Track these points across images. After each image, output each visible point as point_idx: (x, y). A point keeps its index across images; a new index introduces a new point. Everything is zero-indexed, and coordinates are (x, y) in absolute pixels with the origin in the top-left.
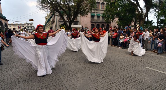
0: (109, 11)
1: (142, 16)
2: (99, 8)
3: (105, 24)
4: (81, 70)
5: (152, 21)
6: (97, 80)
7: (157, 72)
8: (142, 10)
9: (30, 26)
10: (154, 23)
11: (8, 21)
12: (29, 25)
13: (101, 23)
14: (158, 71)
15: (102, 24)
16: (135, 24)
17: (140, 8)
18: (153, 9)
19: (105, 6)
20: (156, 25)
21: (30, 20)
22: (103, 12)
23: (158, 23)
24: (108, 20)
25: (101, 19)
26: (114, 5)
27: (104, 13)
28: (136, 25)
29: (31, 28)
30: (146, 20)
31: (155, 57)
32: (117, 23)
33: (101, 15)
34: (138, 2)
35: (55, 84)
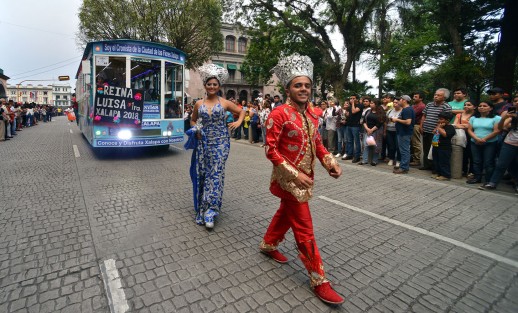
0: (257, 58)
1: (339, 71)
2: (234, 51)
3: (248, 91)
4: (148, 200)
5: (366, 82)
6: (178, 225)
7: (343, 208)
8: (337, 55)
9: (61, 91)
10: (371, 87)
11: (6, 78)
12: (61, 89)
13: (238, 86)
14: (346, 205)
15: (241, 90)
16: (323, 89)
17: (333, 50)
18: (369, 52)
19: (248, 45)
20: (375, 92)
21: (62, 79)
22: (242, 60)
23: (381, 87)
24: (255, 79)
25: (238, 76)
26: (270, 44)
27: (245, 63)
28: (326, 92)
29: (65, 97)
30: (351, 80)
31: (354, 171)
32: (278, 88)
33: (238, 67)
34: (327, 37)
35: (68, 231)
